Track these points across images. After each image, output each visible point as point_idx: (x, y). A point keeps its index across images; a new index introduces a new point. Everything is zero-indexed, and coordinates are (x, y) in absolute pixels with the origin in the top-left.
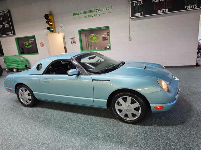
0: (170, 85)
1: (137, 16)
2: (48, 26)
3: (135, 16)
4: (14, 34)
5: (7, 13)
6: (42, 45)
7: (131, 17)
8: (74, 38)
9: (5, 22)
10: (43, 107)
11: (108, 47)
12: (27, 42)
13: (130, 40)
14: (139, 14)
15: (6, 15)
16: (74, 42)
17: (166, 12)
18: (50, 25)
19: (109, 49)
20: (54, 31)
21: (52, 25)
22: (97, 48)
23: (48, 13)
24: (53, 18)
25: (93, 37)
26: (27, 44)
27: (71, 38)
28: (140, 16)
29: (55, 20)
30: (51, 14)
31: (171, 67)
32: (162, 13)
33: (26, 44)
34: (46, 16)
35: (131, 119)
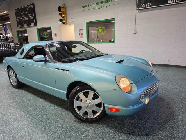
0: (134, 84)
1: (144, 7)
2: (61, 18)
3: (142, 7)
4: (36, 25)
5: (31, 6)
6: (56, 35)
7: (138, 8)
8: (82, 30)
9: (30, 15)
10: (25, 90)
11: (112, 40)
12: (46, 32)
13: (135, 34)
14: (147, 5)
15: (31, 8)
16: (82, 34)
17: (178, 2)
18: (62, 17)
19: (113, 42)
20: (66, 22)
21: (64, 17)
22: (102, 41)
23: (61, 6)
24: (66, 11)
25: (99, 30)
26: (46, 34)
27: (79, 30)
28: (148, 7)
29: (68, 12)
30: (64, 7)
31: (180, 67)
32: (174, 3)
33: (44, 34)
34: (60, 9)
35: (90, 117)
